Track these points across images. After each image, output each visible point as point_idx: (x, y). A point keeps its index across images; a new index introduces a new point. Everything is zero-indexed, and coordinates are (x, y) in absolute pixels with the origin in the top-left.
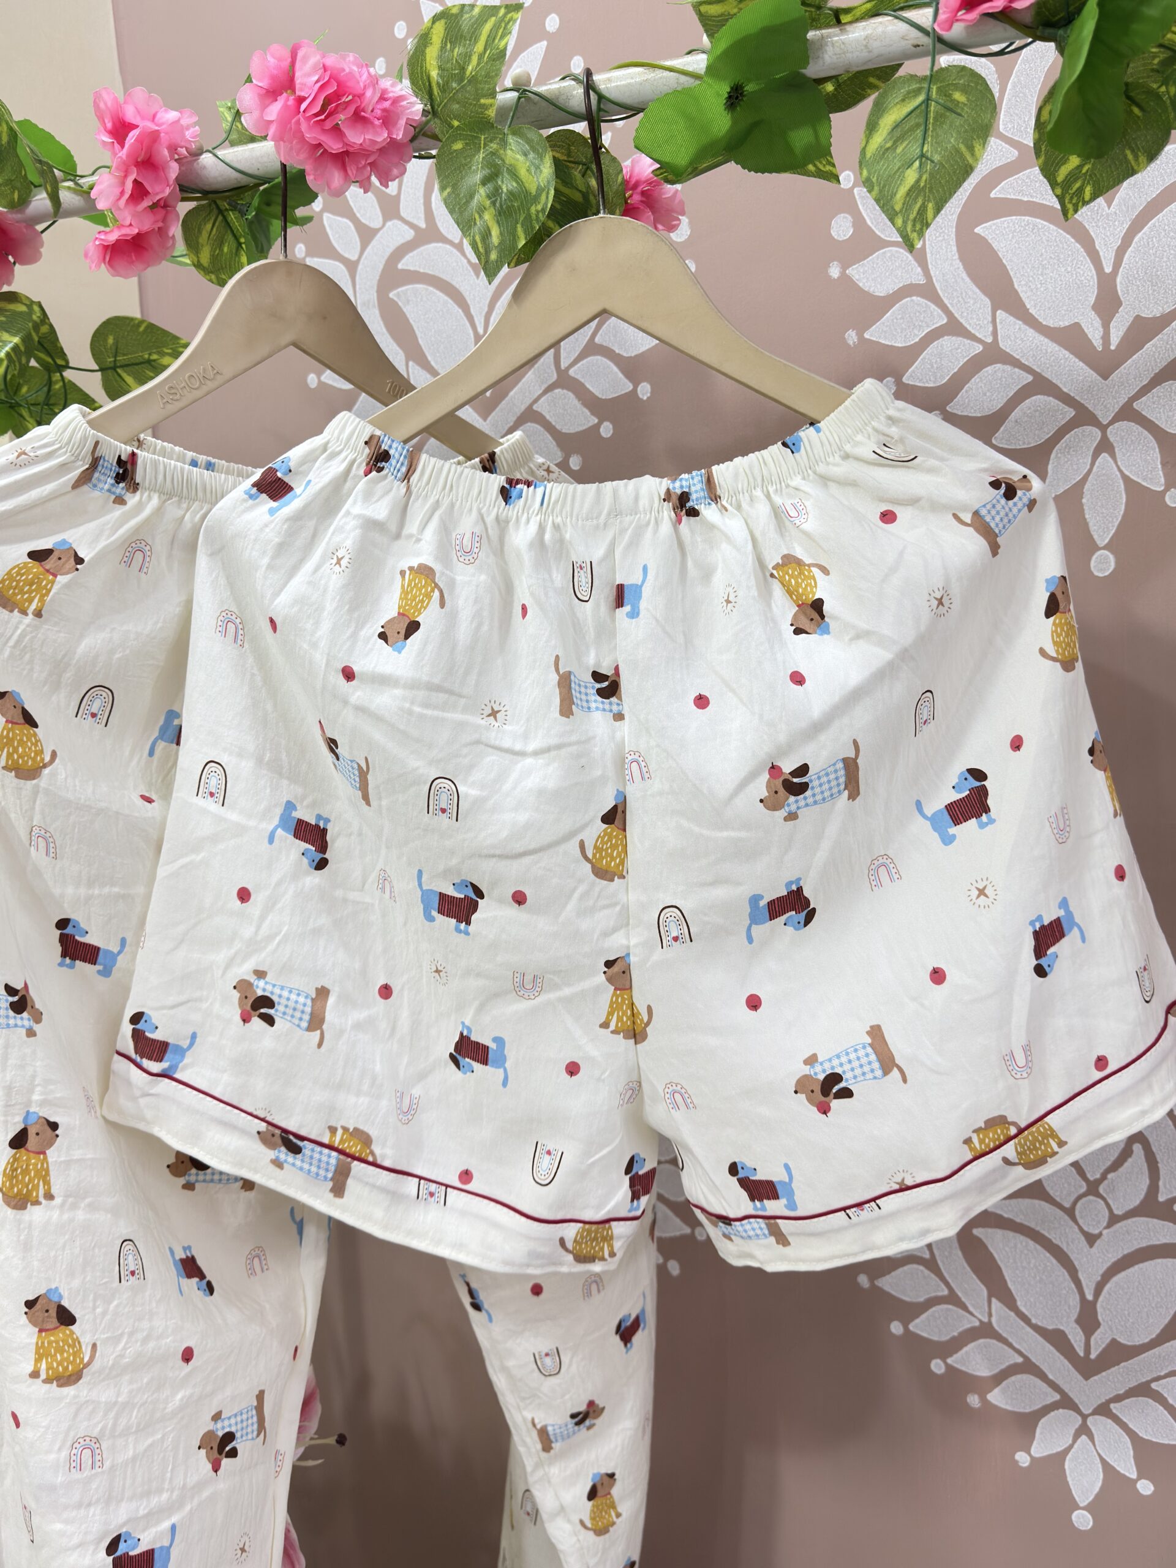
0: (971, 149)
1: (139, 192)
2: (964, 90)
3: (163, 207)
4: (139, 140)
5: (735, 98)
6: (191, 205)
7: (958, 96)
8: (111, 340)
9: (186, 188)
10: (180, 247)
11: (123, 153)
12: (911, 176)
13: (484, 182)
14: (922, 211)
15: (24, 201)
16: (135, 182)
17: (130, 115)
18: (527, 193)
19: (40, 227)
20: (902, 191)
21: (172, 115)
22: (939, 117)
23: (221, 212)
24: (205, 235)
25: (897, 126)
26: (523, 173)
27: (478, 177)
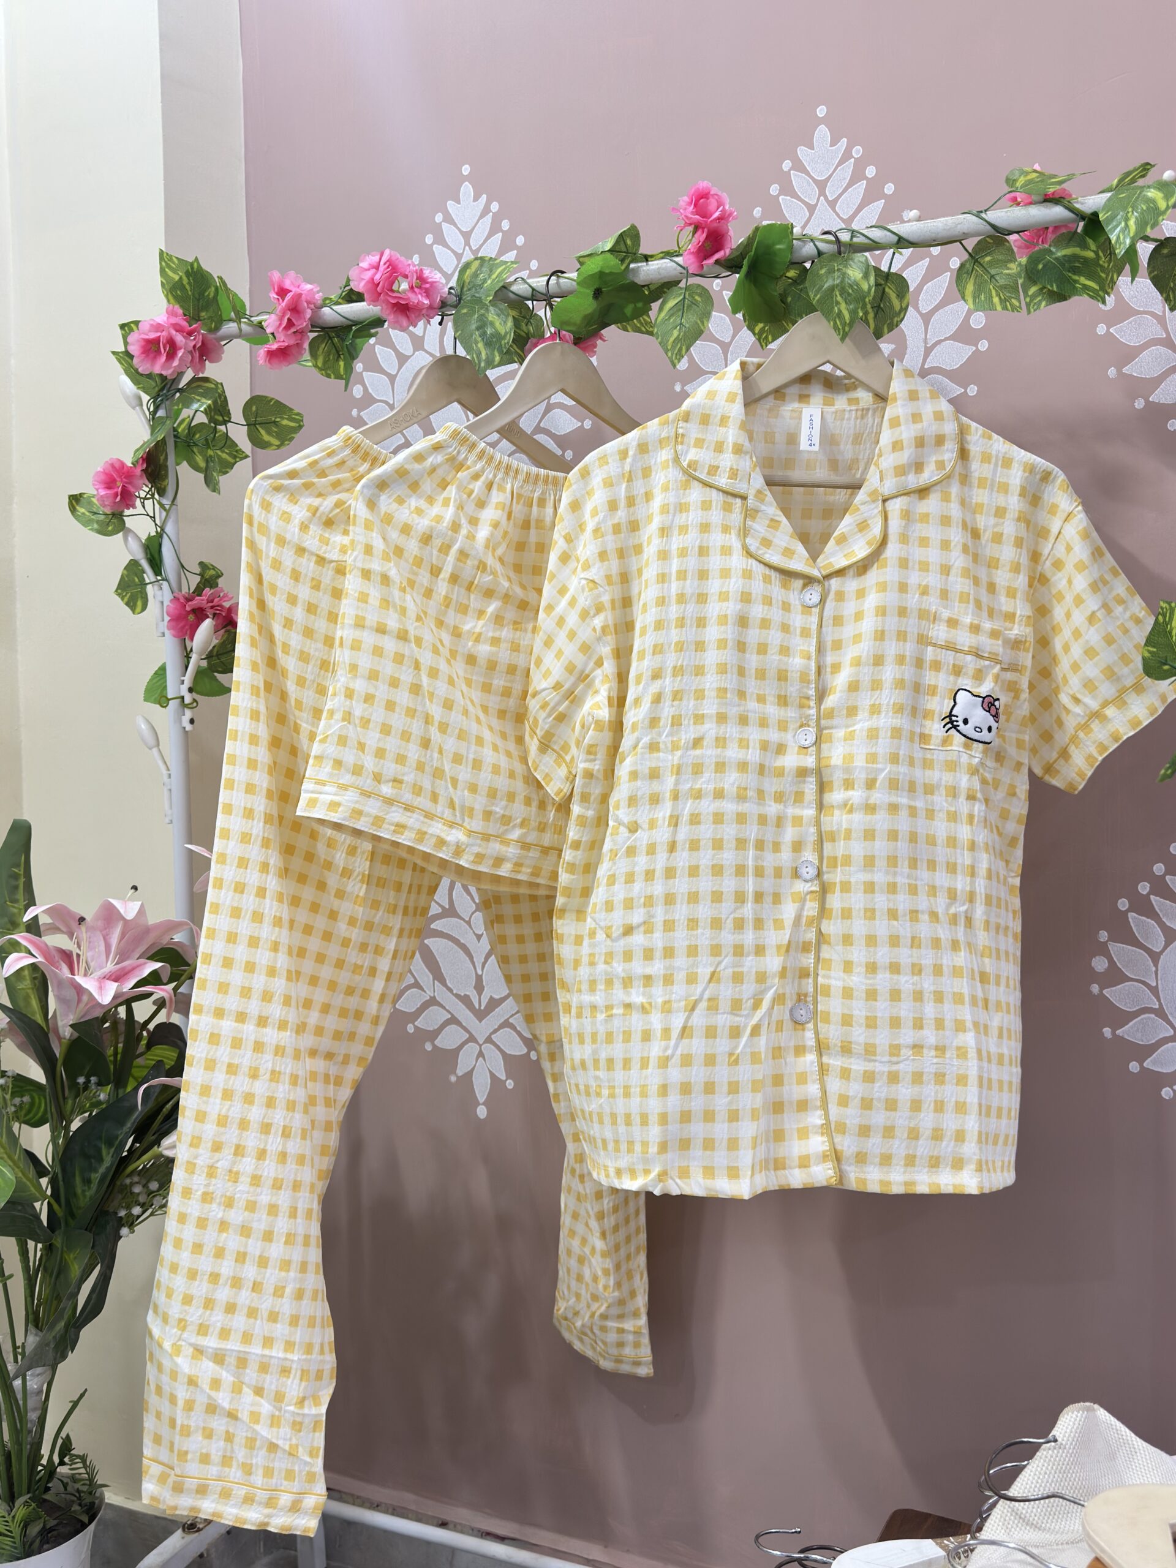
0: (703, 323)
1: (290, 324)
2: (700, 295)
3: (301, 333)
4: (292, 298)
5: (597, 293)
6: (316, 334)
7: (697, 298)
8: (254, 408)
9: (314, 325)
10: (307, 356)
11: (284, 304)
12: (676, 333)
13: (478, 329)
14: (680, 349)
15: (218, 328)
16: (289, 320)
17: (287, 285)
18: (500, 334)
19: (223, 343)
20: (672, 340)
21: (309, 287)
22: (689, 307)
23: (330, 338)
24: (321, 350)
25: (671, 309)
26: (497, 324)
27: (474, 327)
